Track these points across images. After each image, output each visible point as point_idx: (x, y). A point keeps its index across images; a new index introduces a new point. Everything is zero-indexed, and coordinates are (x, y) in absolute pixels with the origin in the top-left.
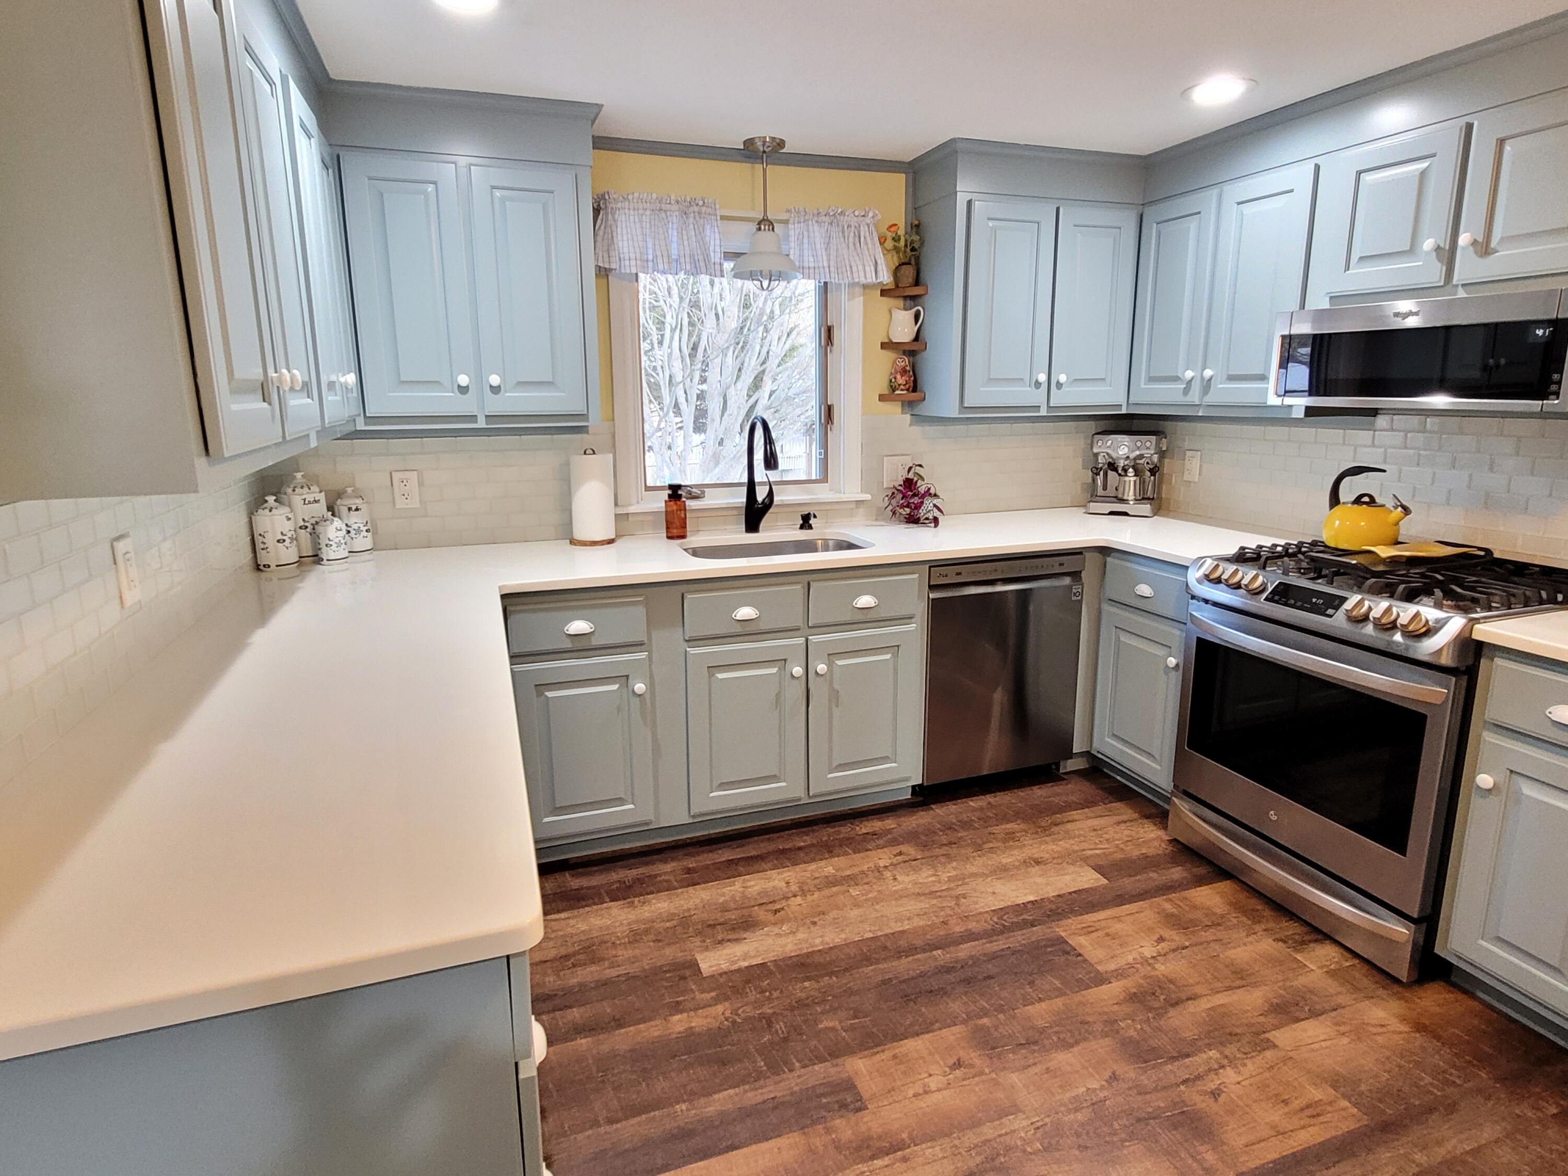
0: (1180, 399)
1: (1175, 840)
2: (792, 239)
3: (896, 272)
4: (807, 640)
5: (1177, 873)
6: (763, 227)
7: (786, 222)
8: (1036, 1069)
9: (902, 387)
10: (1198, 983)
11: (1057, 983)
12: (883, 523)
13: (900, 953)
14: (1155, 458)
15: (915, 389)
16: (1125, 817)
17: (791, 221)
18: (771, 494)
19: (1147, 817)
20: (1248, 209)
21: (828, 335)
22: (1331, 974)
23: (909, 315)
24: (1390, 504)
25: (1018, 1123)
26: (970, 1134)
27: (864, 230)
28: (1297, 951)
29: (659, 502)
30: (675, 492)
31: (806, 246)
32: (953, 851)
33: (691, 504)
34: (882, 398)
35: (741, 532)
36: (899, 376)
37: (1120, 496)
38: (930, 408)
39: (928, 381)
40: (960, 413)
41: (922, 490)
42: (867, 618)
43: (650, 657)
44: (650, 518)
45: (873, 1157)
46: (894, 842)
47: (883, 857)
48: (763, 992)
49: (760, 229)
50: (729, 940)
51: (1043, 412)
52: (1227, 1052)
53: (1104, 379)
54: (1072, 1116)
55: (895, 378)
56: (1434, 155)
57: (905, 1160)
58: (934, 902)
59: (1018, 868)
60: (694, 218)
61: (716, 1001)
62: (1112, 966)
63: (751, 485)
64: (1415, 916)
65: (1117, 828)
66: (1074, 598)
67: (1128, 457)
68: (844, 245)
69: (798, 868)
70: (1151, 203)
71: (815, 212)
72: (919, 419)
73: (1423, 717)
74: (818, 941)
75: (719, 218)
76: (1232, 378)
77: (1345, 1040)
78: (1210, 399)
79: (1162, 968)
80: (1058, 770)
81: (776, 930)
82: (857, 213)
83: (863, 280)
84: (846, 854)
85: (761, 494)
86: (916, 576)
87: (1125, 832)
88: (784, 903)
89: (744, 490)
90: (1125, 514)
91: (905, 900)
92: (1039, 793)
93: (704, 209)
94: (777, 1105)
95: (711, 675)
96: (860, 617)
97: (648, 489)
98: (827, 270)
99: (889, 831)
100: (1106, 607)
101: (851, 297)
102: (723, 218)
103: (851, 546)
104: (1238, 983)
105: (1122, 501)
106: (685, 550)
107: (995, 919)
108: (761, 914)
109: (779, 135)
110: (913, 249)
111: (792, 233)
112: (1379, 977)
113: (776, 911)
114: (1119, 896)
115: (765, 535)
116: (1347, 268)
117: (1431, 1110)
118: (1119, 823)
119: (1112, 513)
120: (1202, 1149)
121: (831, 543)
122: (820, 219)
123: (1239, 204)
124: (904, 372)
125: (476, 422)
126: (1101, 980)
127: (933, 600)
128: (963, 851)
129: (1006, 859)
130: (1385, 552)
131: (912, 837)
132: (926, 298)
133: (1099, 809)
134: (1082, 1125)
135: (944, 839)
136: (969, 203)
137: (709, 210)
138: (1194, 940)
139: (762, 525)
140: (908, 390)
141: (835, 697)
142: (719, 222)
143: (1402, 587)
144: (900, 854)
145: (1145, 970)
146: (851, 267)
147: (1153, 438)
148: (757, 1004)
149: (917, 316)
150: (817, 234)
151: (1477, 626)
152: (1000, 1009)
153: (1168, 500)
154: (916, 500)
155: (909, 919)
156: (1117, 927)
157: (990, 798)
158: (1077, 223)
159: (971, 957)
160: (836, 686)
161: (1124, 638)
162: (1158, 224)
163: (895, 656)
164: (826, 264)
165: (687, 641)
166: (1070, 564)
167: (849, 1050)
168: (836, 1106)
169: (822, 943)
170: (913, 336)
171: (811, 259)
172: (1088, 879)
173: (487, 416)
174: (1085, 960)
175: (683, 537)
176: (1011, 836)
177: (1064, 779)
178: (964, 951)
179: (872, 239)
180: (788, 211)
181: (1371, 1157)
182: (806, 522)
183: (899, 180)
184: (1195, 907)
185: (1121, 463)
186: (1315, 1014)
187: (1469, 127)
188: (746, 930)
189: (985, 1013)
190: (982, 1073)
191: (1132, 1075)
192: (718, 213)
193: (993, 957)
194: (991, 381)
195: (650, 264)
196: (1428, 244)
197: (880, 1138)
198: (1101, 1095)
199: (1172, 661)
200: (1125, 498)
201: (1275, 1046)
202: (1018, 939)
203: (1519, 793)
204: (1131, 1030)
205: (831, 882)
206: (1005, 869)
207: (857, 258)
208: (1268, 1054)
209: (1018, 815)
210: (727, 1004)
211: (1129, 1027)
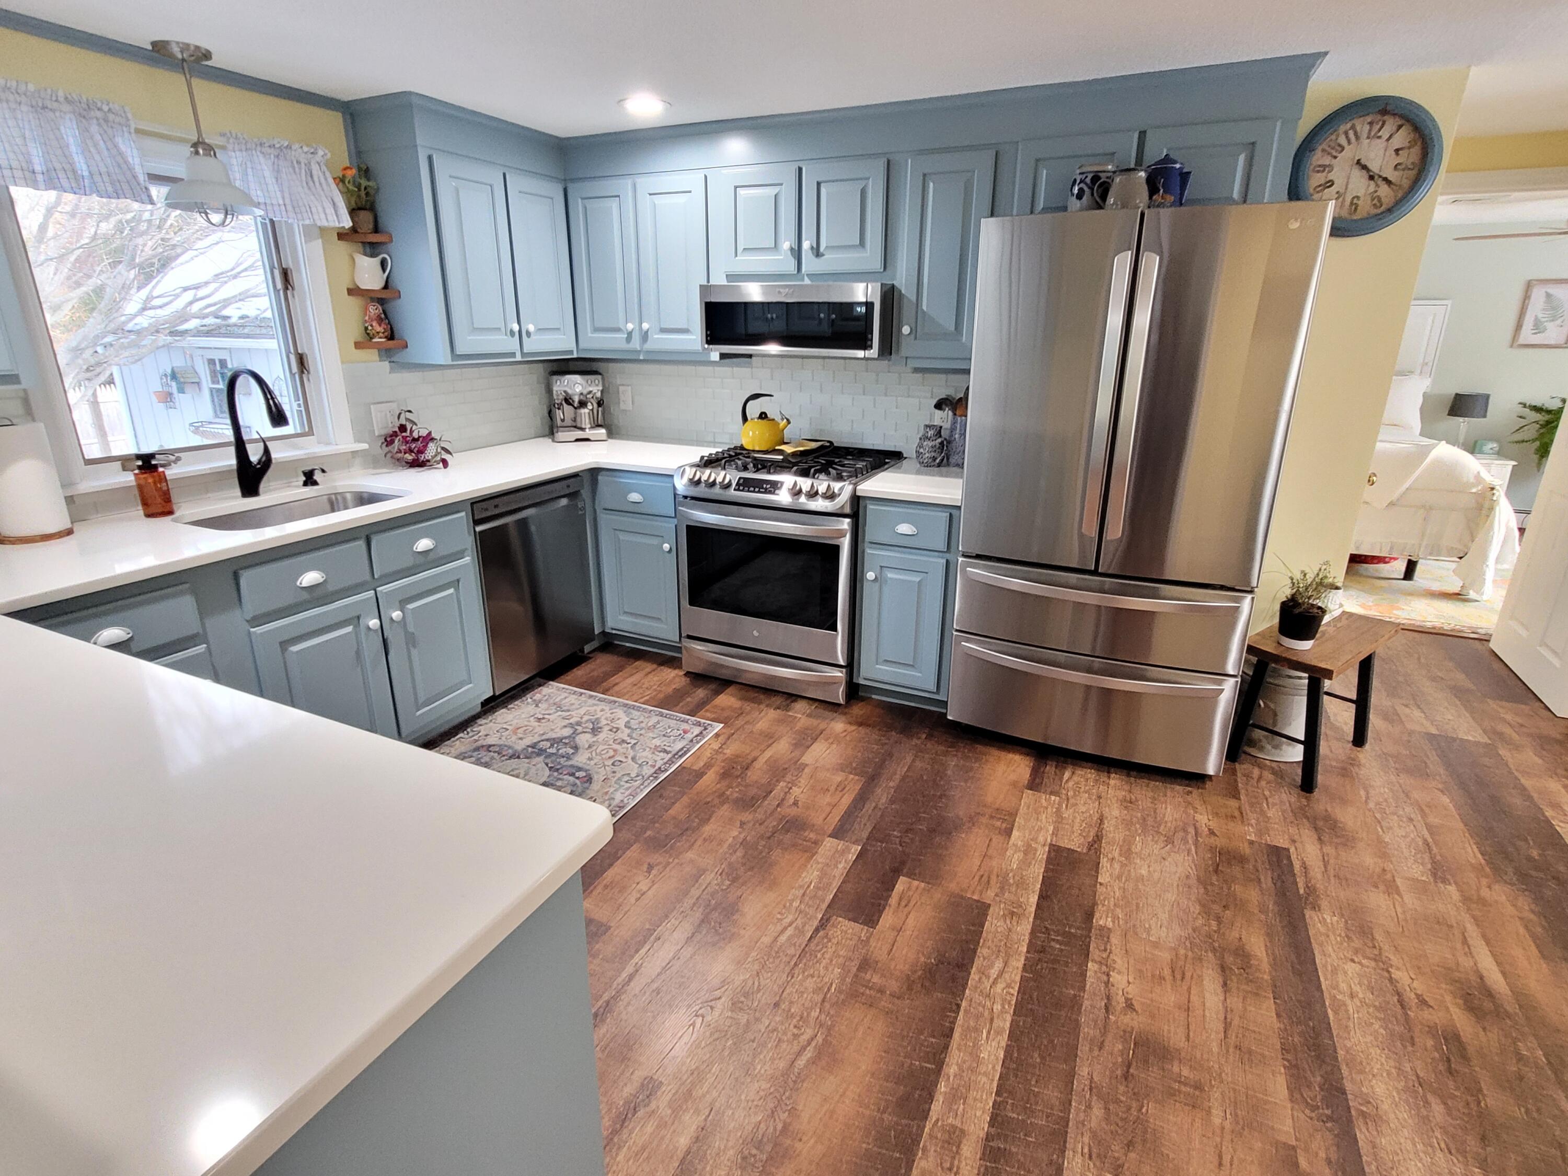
0: (624, 346)
1: (688, 672)
2: (236, 168)
3: (354, 215)
4: (376, 593)
6: (201, 151)
7: (226, 147)
9: (381, 335)
11: (677, 789)
12: (385, 470)
15: (391, 337)
17: (233, 148)
18: (267, 452)
19: (662, 664)
20: (658, 200)
21: (284, 278)
22: (809, 715)
23: (375, 262)
24: (778, 418)
25: (708, 878)
26: (686, 899)
27: (315, 169)
30: (145, 462)
33: (171, 473)
34: (358, 345)
36: (374, 324)
37: (579, 425)
38: (414, 353)
39: (405, 327)
40: (452, 360)
41: (421, 435)
42: (428, 560)
43: (208, 648)
44: (118, 495)
49: (197, 153)
51: (519, 358)
52: (788, 779)
53: (558, 329)
55: (372, 326)
56: (781, 184)
57: (657, 940)
60: (99, 125)
63: (240, 445)
64: (844, 664)
65: (648, 679)
66: (579, 513)
67: (581, 393)
68: (296, 183)
70: (573, 180)
71: (257, 141)
72: (401, 366)
73: (835, 546)
75: (132, 131)
76: (663, 331)
78: (648, 346)
79: (728, 752)
80: (583, 652)
82: (305, 149)
83: (321, 223)
86: (463, 514)
87: (654, 679)
90: (587, 440)
93: (111, 117)
95: (283, 650)
96: (421, 559)
97: (88, 462)
98: (281, 207)
100: (602, 516)
101: (308, 240)
102: (138, 131)
104: (771, 740)
105: (582, 429)
106: (189, 525)
110: (367, 194)
111: (233, 161)
115: (267, 497)
116: (736, 256)
117: (884, 761)
118: (647, 674)
119: (577, 440)
122: (263, 150)
123: (650, 194)
124: (380, 320)
127: (481, 532)
130: (787, 449)
132: (392, 247)
136: (430, 158)
137: (118, 119)
138: (736, 726)
139: (263, 486)
140: (386, 337)
142: (133, 135)
145: (720, 757)
146: (310, 208)
147: (596, 378)
149: (383, 264)
150: (263, 166)
151: (856, 487)
152: (654, 821)
153: (618, 424)
154: (416, 445)
158: (522, 191)
160: (412, 629)
161: (622, 536)
162: (582, 199)
163: (457, 589)
164: (281, 202)
165: (249, 621)
166: (574, 484)
170: (382, 284)
171: (260, 194)
175: (171, 513)
177: (591, 657)
179: (326, 179)
180: (223, 135)
182: (309, 479)
183: (335, 118)
184: (724, 709)
185: (576, 399)
186: (814, 740)
187: (800, 170)
189: (644, 830)
190: (668, 864)
192: (133, 126)
194: (477, 330)
196: (786, 245)
197: (633, 937)
199: (668, 546)
200: (583, 426)
203: (887, 579)
207: (314, 198)
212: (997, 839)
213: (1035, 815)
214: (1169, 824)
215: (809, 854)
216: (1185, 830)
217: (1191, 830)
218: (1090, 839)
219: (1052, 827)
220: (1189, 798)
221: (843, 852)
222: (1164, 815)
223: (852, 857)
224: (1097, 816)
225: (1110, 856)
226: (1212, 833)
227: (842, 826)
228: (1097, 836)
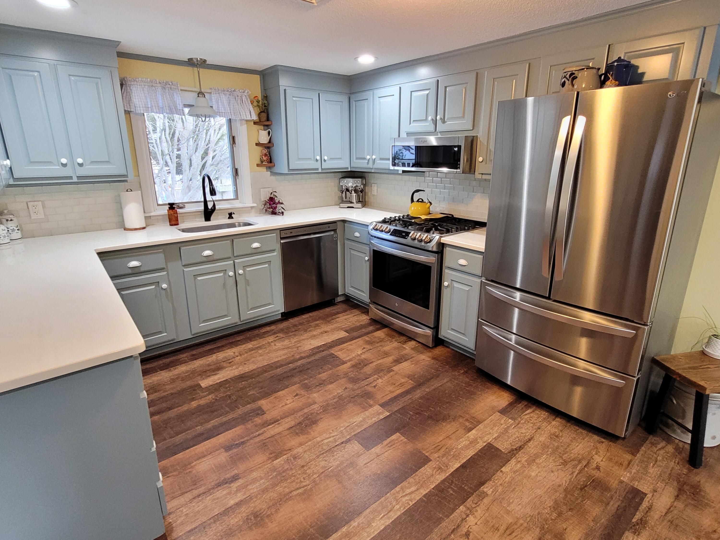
1: (372, 319)
2: (213, 100)
3: (259, 115)
4: (234, 262)
5: (371, 328)
7: (210, 93)
8: (322, 391)
9: (265, 161)
10: (373, 358)
11: (330, 366)
12: (262, 215)
13: (277, 368)
14: (362, 186)
15: (271, 162)
16: (356, 314)
17: (212, 93)
18: (214, 205)
19: (363, 313)
20: (382, 100)
21: (233, 140)
22: (412, 349)
23: (266, 133)
24: (427, 201)
25: (315, 406)
26: (300, 412)
27: (244, 98)
28: (404, 345)
29: (165, 210)
30: (172, 206)
31: (220, 104)
32: (296, 333)
33: (179, 211)
35: (203, 221)
36: (264, 157)
37: (351, 201)
39: (275, 158)
40: (288, 171)
41: (277, 201)
42: (257, 252)
43: (168, 274)
44: (161, 217)
45: (268, 426)
46: (275, 333)
47: (271, 339)
48: (227, 388)
49: (199, 96)
50: (212, 375)
51: (320, 171)
52: (380, 375)
53: (341, 158)
54: (332, 401)
55: (262, 157)
56: (430, 89)
57: (279, 424)
58: (289, 350)
59: (319, 335)
60: (168, 90)
61: (209, 394)
62: (348, 358)
63: (205, 202)
64: (432, 327)
65: (353, 318)
66: (335, 239)
67: (352, 187)
68: (236, 104)
69: (238, 347)
70: (352, 94)
71: (223, 89)
72: (274, 174)
73: (430, 267)
74: (247, 369)
76: (381, 159)
77: (413, 365)
79: (363, 356)
80: (335, 301)
81: (230, 368)
82: (240, 91)
83: (245, 118)
84: (257, 340)
85: (210, 206)
86: (275, 235)
87: (356, 318)
88: (233, 359)
89: (203, 203)
90: (353, 207)
91: (279, 351)
92: (328, 310)
93: (173, 87)
94: (234, 419)
95: (195, 279)
96: (255, 251)
97: (159, 205)
98: (230, 114)
99: (273, 330)
100: (346, 242)
101: (241, 125)
102: (181, 90)
103: (250, 224)
104: (386, 356)
105: (352, 203)
106: (179, 230)
107: (311, 352)
108: (224, 364)
109: (204, 58)
110: (265, 106)
111: (213, 98)
112: (425, 347)
113: (230, 363)
114: (352, 338)
115: (213, 222)
116: (410, 123)
117: (432, 378)
118: (354, 316)
119: (348, 207)
120: (369, 401)
121: (241, 224)
122: (225, 93)
123: (379, 97)
124: (266, 155)
125: (72, 179)
126: (344, 363)
127: (282, 243)
128: (300, 333)
129: (315, 333)
130: (423, 217)
131: (282, 331)
132: (272, 126)
133: (348, 312)
134: (335, 402)
135: (293, 330)
136: (285, 90)
137: (175, 87)
138: (374, 347)
139: (212, 218)
140: (268, 162)
141: (247, 283)
142: (180, 92)
143: (425, 228)
144: (277, 337)
145: (359, 358)
146: (240, 113)
147: (360, 179)
148: (225, 392)
149: (269, 133)
150: (224, 99)
151: (442, 238)
152: (311, 377)
153: (368, 201)
154: (274, 205)
155: (281, 356)
156: (350, 347)
157: (311, 314)
158: (327, 100)
159: (302, 364)
160: (247, 278)
161: (353, 252)
162: (355, 101)
163: (270, 265)
164: (229, 112)
165: (183, 266)
166: (332, 227)
167: (259, 399)
168: (255, 415)
169: (248, 369)
170: (268, 141)
171: (223, 109)
172: (343, 334)
173: (77, 177)
174: (340, 358)
175: (177, 224)
176: (317, 325)
177: (337, 304)
178: (299, 363)
179: (248, 102)
180: (211, 89)
181: (415, 393)
182: (230, 216)
183: (257, 78)
184: (375, 337)
185: (350, 189)
186: (406, 360)
187: (438, 81)
188: (218, 371)
189: (306, 379)
190: (304, 396)
191: (351, 387)
192: (179, 89)
193: (310, 363)
194: (299, 159)
195: (150, 109)
196: (430, 118)
197: (271, 420)
198: (342, 394)
199: (367, 258)
200: (353, 201)
201: (393, 371)
202: (318, 356)
203: (454, 287)
204: (352, 375)
205: (251, 350)
206: (315, 336)
207: (242, 109)
208: (391, 373)
209: (320, 318)
210: (213, 395)
211: (352, 374)
212: (461, 431)
213: (492, 426)
214: (572, 455)
215: (363, 410)
216: (580, 461)
217: (584, 463)
218: (514, 448)
219: (497, 435)
220: (598, 445)
221: (379, 414)
222: (573, 450)
223: (382, 417)
224: (529, 437)
225: (519, 459)
226: (598, 468)
227: (389, 402)
228: (520, 447)
